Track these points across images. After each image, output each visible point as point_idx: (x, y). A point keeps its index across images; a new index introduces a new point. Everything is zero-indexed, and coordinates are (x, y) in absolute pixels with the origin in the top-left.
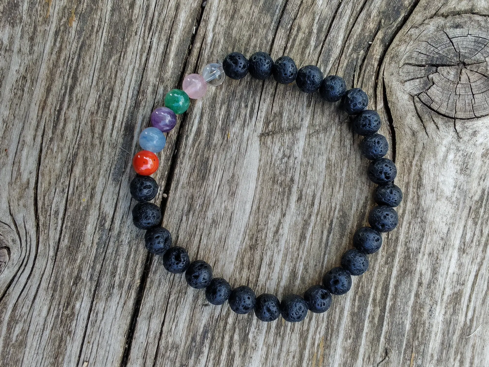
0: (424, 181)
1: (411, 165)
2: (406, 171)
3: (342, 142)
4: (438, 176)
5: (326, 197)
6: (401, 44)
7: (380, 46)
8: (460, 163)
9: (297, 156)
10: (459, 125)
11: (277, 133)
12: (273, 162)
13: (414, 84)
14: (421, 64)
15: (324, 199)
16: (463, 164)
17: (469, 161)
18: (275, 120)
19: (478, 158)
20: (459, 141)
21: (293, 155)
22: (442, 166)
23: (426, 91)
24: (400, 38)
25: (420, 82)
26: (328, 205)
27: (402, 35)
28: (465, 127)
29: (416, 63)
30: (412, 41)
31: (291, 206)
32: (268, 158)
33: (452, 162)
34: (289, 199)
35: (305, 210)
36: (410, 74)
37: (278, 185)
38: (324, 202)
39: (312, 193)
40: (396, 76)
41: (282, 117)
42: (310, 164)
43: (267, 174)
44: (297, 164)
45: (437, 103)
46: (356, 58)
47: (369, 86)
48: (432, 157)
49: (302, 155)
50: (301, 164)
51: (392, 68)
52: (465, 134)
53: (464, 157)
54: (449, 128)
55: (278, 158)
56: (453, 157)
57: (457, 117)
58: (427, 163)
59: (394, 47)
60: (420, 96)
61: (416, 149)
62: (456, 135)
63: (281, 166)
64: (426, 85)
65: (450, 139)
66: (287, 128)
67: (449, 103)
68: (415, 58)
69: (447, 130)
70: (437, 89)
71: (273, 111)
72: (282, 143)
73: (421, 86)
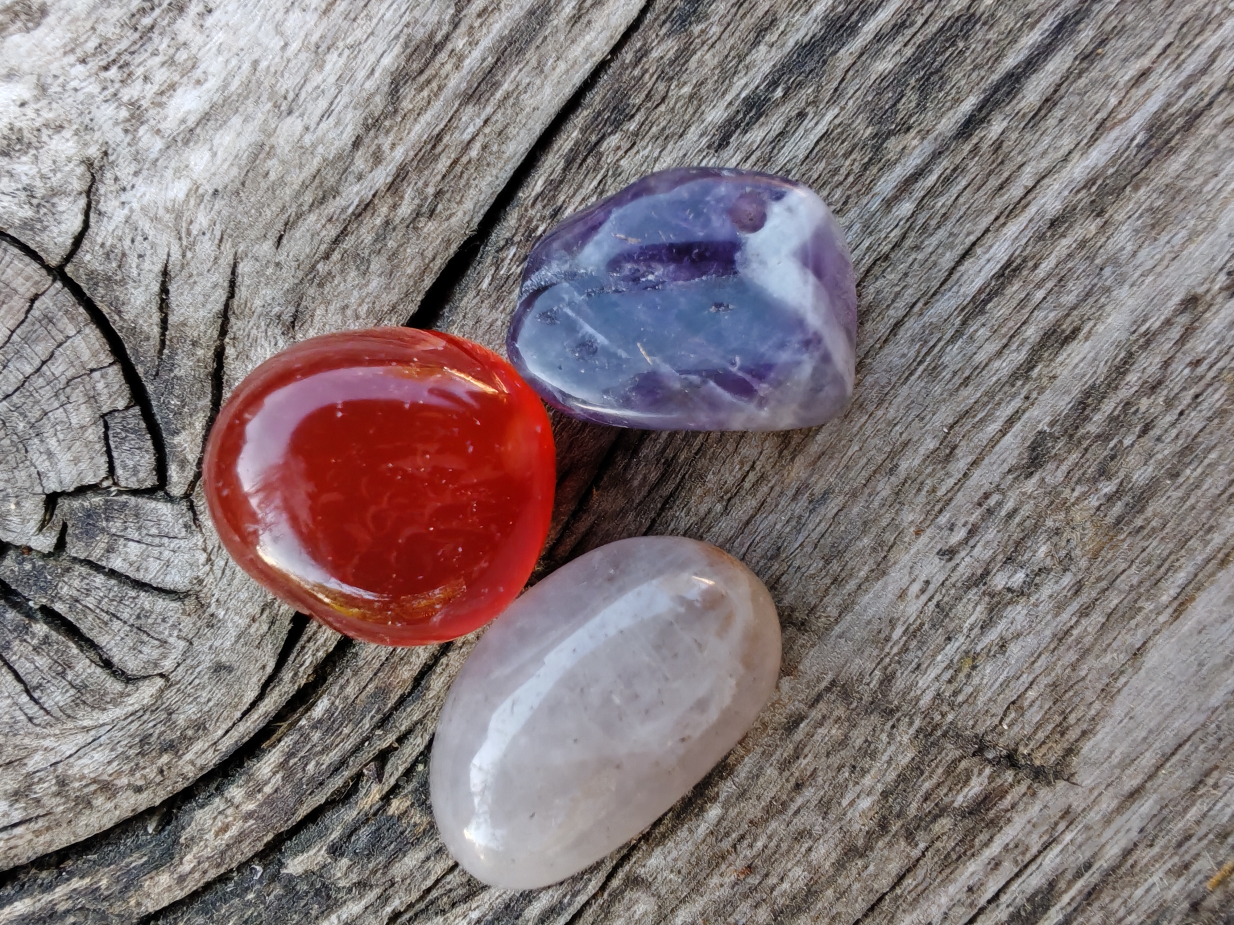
0: (387, 61)
1: (402, 174)
2: (443, 164)
3: (666, 490)
4: (305, 46)
5: (916, 266)
6: (86, 786)
7: (192, 839)
8: (164, 46)
9: (937, 560)
10: (56, 230)
11: (958, 736)
12: (1075, 606)
13: (144, 557)
14: (57, 630)
15: (935, 264)
16: (152, 27)
17: (118, 31)
18: (928, 806)
19: (68, 18)
20: (106, 153)
21: (953, 580)
22: (259, 84)
23: (105, 484)
24: (76, 816)
25: (110, 550)
26: (933, 223)
27: (59, 825)
28: (35, 201)
29: (75, 651)
30: (30, 768)
31: (1127, 324)
32: (1088, 640)
33: (198, 73)
34: (1117, 368)
35: (1070, 265)
36: (138, 617)
37: (1121, 475)
38: (940, 251)
39: (976, 331)
40: (205, 649)
41: (885, 795)
42: (893, 479)
43: (1149, 562)
44: (960, 523)
45: (92, 399)
46: (342, 855)
47: (363, 684)
48: (279, 151)
49: (907, 550)
50: (941, 511)
51: (203, 700)
52: (54, 171)
53: (127, 64)
54: (113, 246)
55: (1036, 605)
56: (180, 91)
57: (44, 272)
58: (321, 141)
59: (130, 793)
60: (150, 482)
61: (328, 240)
62: (102, 191)
63: (1048, 562)
64: (89, 514)
65: (141, 188)
66: (893, 727)
67: (37, 363)
68: (69, 678)
69: (127, 243)
70: (47, 463)
71: (908, 856)
72: (966, 670)
73: (115, 526)
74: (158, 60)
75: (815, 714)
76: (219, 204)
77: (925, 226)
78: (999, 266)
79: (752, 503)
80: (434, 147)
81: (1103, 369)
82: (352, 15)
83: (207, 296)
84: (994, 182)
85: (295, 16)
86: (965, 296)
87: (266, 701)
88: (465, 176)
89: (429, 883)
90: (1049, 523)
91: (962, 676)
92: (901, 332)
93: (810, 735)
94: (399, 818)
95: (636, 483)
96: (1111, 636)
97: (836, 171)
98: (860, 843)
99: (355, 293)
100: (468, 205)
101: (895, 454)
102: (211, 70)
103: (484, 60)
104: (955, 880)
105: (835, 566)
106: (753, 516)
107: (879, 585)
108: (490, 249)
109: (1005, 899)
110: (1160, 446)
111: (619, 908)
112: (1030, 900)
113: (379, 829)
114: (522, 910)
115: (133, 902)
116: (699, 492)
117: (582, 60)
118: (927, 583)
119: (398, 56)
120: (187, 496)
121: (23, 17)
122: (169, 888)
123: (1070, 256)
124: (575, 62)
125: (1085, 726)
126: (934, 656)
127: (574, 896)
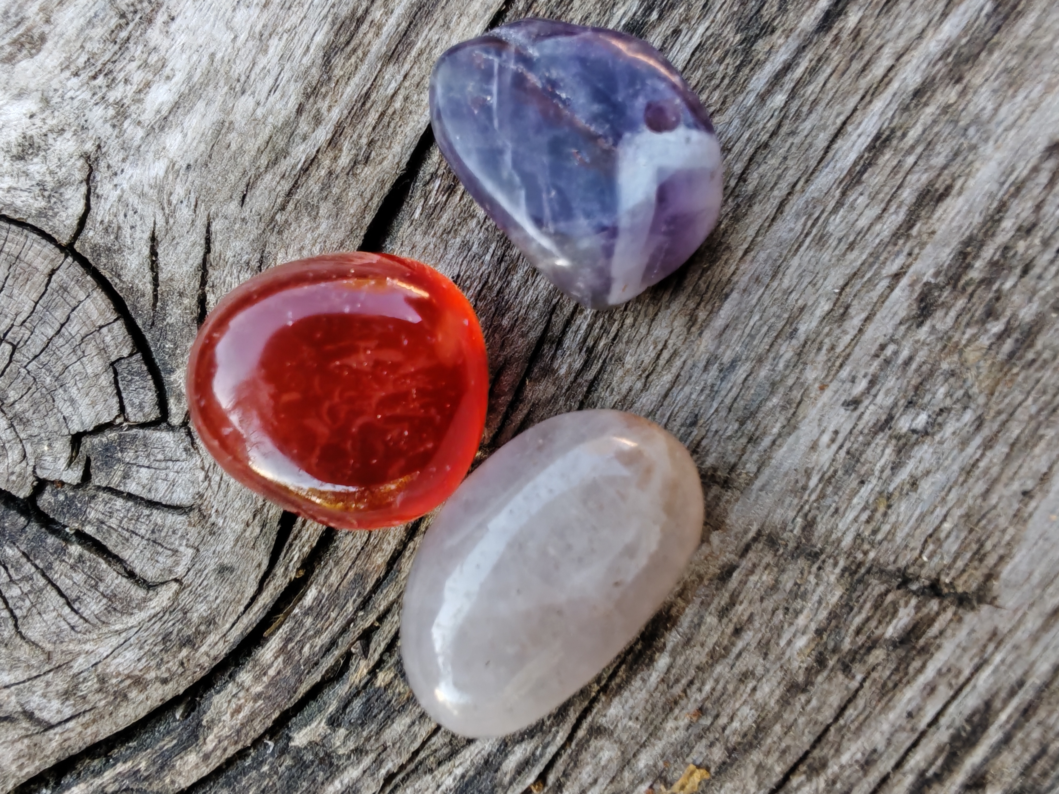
0: (319, 38)
1: (339, 131)
2: (372, 118)
3: (590, 375)
4: (251, 36)
5: (794, 150)
6: (122, 681)
7: (212, 721)
8: (139, 52)
9: (842, 411)
10: (64, 215)
11: (882, 571)
12: (978, 440)
13: (154, 479)
14: (89, 550)
15: (811, 145)
16: (128, 39)
17: (102, 46)
18: (861, 639)
19: (62, 42)
20: (99, 147)
21: (860, 427)
22: (217, 72)
23: (118, 421)
24: (115, 708)
25: (126, 476)
26: (805, 109)
27: (102, 717)
28: (46, 194)
29: (104, 565)
30: (75, 670)
31: (996, 176)
32: (995, 471)
33: (167, 71)
34: (992, 217)
35: (936, 129)
36: (153, 532)
37: (1008, 313)
38: (814, 133)
39: (855, 200)
40: (210, 553)
41: (819, 632)
42: (794, 342)
43: (1044, 392)
44: (860, 375)
45: (103, 351)
46: (339, 725)
47: (344, 572)
48: (236, 125)
49: (814, 404)
50: (841, 366)
51: (211, 599)
52: (60, 167)
53: (111, 72)
54: (110, 222)
55: (941, 443)
56: (154, 88)
57: (58, 251)
58: (270, 112)
59: (158, 684)
60: (154, 415)
61: (282, 194)
62: (98, 178)
63: (948, 402)
64: (107, 448)
65: (129, 171)
66: (819, 568)
67: (57, 326)
68: (101, 589)
69: (121, 217)
70: (70, 409)
71: (847, 688)
72: (882, 509)
73: (129, 456)
74: (134, 65)
75: (746, 564)
76: (192, 175)
77: (798, 114)
78: (870, 139)
79: (667, 378)
80: (364, 104)
81: (977, 219)
82: (287, 5)
83: (188, 254)
84: (856, 66)
85: (242, 13)
86: (842, 170)
87: (264, 594)
88: (392, 125)
89: (416, 745)
90: (945, 366)
91: (878, 515)
92: (787, 208)
93: (743, 583)
94: (386, 689)
95: (563, 371)
96: (1016, 464)
97: (712, 77)
98: (801, 679)
99: (309, 235)
100: (397, 148)
101: (792, 320)
102: (178, 66)
103: (399, 25)
104: (894, 707)
105: (750, 426)
106: (670, 390)
107: (791, 439)
108: (419, 184)
109: (944, 721)
110: (1042, 283)
111: (586, 756)
112: (969, 720)
113: (368, 700)
114: (500, 764)
115: (168, 780)
116: (620, 373)
117: (481, 12)
118: (836, 432)
119: (327, 33)
120: (185, 424)
121: (27, 46)
122: (197, 766)
123: (935, 122)
124: (476, 16)
125: (1001, 551)
126: (850, 499)
127: (545, 747)
